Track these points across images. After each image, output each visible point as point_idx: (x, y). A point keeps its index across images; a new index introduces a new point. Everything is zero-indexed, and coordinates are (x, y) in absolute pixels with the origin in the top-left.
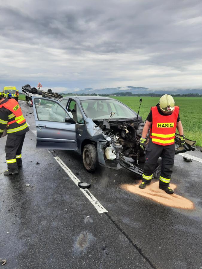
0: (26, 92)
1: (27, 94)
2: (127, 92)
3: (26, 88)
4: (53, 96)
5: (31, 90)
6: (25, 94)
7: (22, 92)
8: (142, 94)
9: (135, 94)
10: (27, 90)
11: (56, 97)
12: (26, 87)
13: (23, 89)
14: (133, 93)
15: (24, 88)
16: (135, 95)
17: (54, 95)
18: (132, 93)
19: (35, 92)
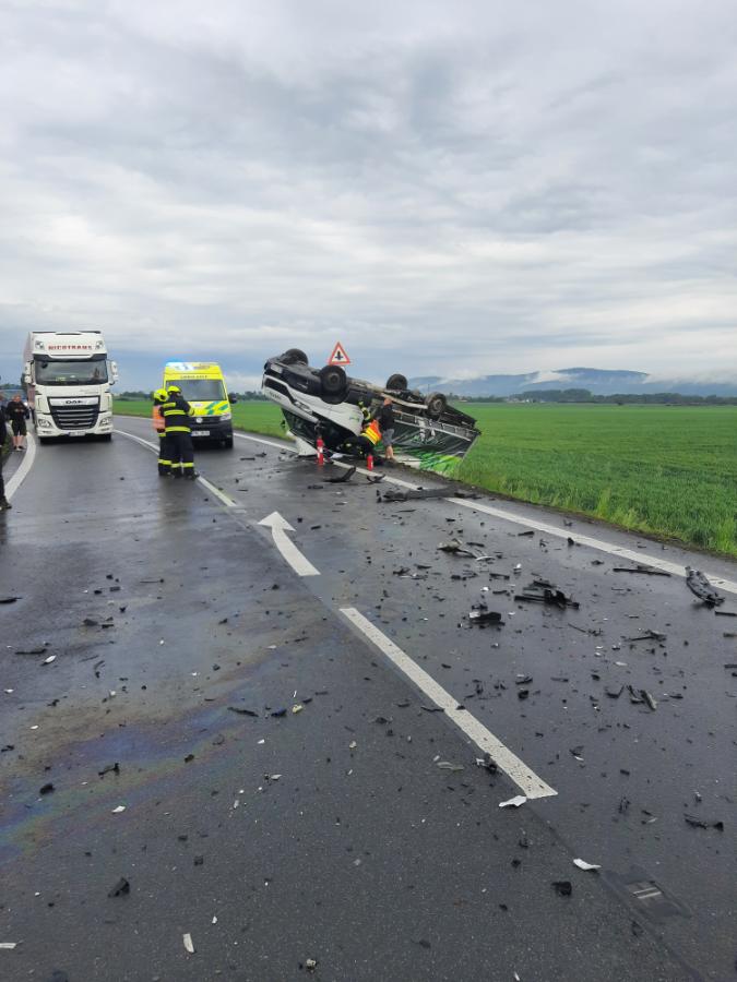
0: (292, 391)
1: (293, 401)
2: (573, 390)
3: (291, 368)
4: (422, 413)
5: (316, 378)
6: (285, 400)
7: (267, 391)
8: (629, 396)
9: (601, 397)
10: (297, 381)
11: (435, 419)
12: (285, 362)
13: (269, 372)
14: (595, 393)
15: (278, 369)
16: (600, 400)
17: (425, 407)
18: (589, 393)
19: (334, 388)
